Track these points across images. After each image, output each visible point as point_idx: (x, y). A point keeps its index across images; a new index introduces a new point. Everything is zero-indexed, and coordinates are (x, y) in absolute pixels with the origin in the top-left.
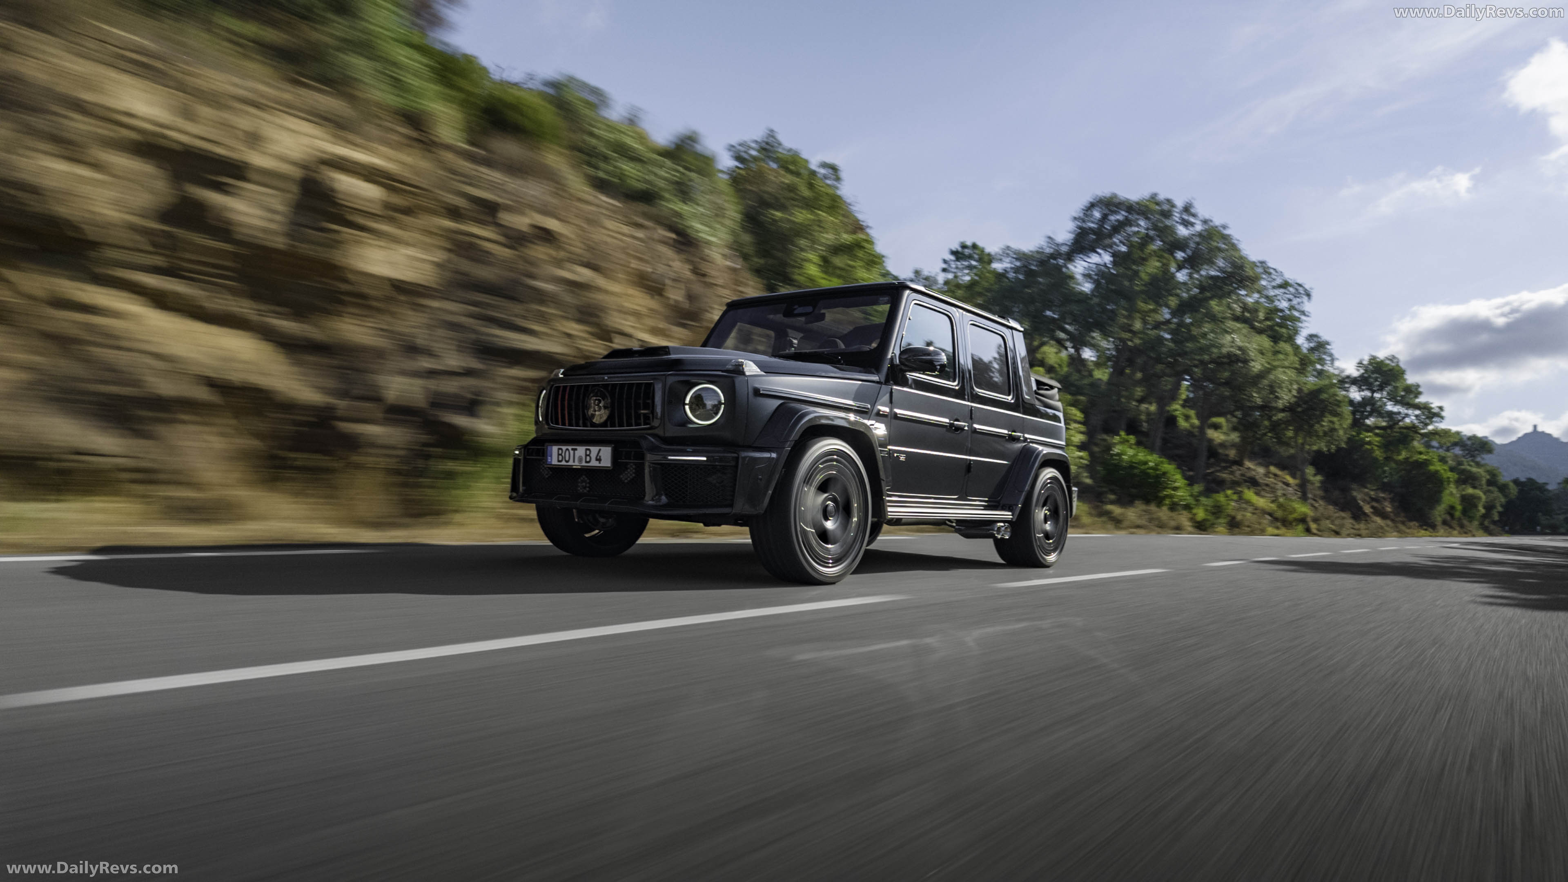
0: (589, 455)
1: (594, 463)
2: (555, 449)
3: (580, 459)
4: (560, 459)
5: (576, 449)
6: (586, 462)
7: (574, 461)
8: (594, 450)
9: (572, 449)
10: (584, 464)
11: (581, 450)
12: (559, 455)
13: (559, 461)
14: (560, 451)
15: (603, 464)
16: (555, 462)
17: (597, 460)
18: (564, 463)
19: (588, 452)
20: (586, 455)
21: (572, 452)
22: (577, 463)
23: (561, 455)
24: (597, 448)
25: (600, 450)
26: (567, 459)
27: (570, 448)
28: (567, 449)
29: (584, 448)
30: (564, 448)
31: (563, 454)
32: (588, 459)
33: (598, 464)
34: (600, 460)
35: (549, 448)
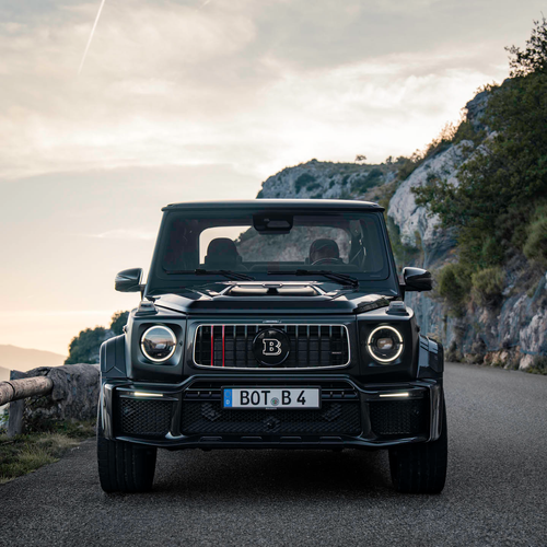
0: (287, 397)
1: (295, 404)
2: (236, 393)
3: (275, 401)
4: (245, 400)
5: (269, 392)
6: (283, 403)
7: (267, 404)
8: (295, 393)
9: (262, 392)
10: (280, 405)
11: (276, 393)
12: (242, 397)
13: (242, 403)
14: (245, 395)
15: (306, 405)
16: (236, 404)
17: (298, 400)
18: (250, 405)
20: (283, 397)
21: (262, 396)
22: (270, 405)
23: (246, 397)
24: (300, 390)
25: (303, 392)
26: (256, 401)
27: (259, 391)
28: (255, 392)
30: (251, 391)
31: (249, 397)
32: (286, 400)
33: (300, 405)
34: (303, 401)
35: (226, 391)
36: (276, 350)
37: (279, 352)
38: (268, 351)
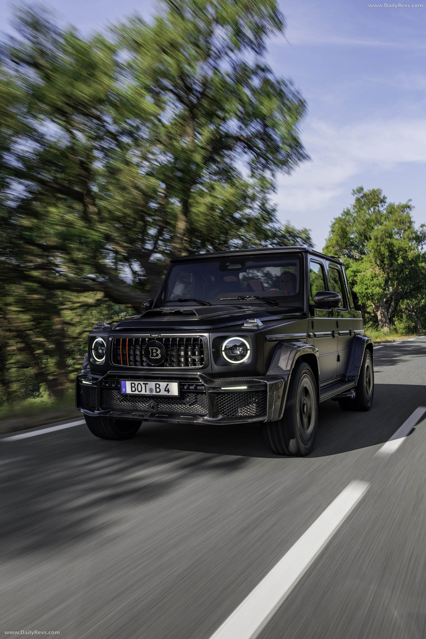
0: (159, 388)
1: (163, 393)
2: (128, 384)
3: (151, 390)
4: (134, 389)
5: (147, 384)
6: (156, 392)
7: (146, 392)
8: (163, 385)
9: (143, 384)
10: (154, 393)
11: (152, 384)
12: (132, 387)
13: (132, 391)
14: (133, 385)
15: (170, 394)
16: (129, 391)
17: (165, 390)
18: (137, 392)
19: (158, 386)
20: (156, 388)
21: (143, 386)
22: (148, 393)
23: (134, 387)
24: (166, 384)
25: (168, 385)
26: (140, 390)
27: (142, 383)
28: (139, 384)
29: (154, 383)
30: (136, 383)
31: (136, 387)
32: (158, 390)
33: (166, 393)
34: (168, 391)
35: (123, 382)
36: (157, 355)
37: (159, 356)
38: (153, 356)
